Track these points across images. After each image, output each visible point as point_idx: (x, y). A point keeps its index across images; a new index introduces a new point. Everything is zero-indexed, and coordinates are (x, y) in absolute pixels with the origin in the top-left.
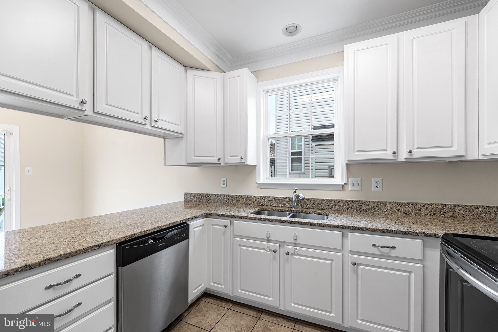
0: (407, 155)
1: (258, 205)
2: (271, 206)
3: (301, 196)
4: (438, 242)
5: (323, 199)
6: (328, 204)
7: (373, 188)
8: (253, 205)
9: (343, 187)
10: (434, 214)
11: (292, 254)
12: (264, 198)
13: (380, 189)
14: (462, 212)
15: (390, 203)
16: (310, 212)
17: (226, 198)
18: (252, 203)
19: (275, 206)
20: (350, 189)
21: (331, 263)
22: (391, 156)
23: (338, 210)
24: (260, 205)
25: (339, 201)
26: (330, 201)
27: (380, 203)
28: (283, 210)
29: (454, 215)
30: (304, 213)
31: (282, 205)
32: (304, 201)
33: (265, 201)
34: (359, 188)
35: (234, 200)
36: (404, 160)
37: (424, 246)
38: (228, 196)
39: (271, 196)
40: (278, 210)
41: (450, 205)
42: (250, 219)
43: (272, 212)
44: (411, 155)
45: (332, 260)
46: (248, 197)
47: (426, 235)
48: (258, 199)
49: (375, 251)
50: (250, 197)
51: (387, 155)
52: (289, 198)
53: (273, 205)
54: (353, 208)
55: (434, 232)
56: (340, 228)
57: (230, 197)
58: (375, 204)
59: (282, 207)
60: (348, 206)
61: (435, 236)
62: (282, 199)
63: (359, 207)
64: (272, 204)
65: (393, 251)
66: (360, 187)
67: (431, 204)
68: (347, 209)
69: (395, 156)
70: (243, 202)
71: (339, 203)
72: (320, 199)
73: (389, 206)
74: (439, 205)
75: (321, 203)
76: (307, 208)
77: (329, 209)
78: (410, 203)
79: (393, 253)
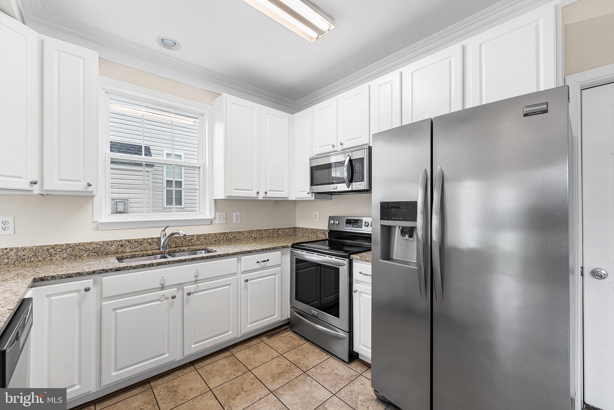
0: (264, 195)
1: (99, 255)
2: (124, 252)
3: (181, 234)
4: (289, 250)
5: (194, 235)
6: (198, 239)
7: (234, 221)
9: (211, 221)
10: (269, 236)
11: (194, 293)
12: (110, 244)
13: (239, 221)
14: (281, 232)
15: (246, 231)
16: (184, 250)
18: (86, 254)
19: (131, 252)
20: (217, 223)
21: (229, 287)
22: (255, 195)
23: (208, 243)
24: (104, 253)
25: (209, 235)
26: (200, 236)
27: (240, 232)
28: (149, 253)
29: (278, 235)
30: (178, 252)
31: (142, 248)
32: (172, 240)
33: (113, 246)
34: (224, 222)
35: (39, 254)
36: (262, 199)
37: (282, 254)
39: (124, 239)
40: (143, 255)
41: (276, 229)
42: (135, 268)
43: (132, 259)
44: (266, 195)
45: (229, 285)
46: (77, 246)
47: (283, 247)
48: (98, 246)
49: (258, 266)
50: (81, 245)
51: (253, 194)
52: (152, 238)
53: (127, 251)
54: (220, 239)
55: (284, 245)
56: (237, 254)
58: (236, 234)
59: (141, 251)
60: (217, 239)
61: (286, 247)
62: (141, 240)
63: (225, 238)
64: (126, 249)
65: (268, 262)
66: (225, 220)
67: (268, 230)
68: (216, 241)
69: (258, 195)
70: (65, 255)
71: (208, 237)
72: (190, 235)
73: (245, 234)
74: (271, 229)
75: (191, 239)
76: (175, 247)
77: (199, 244)
78: (257, 230)
79: (268, 264)
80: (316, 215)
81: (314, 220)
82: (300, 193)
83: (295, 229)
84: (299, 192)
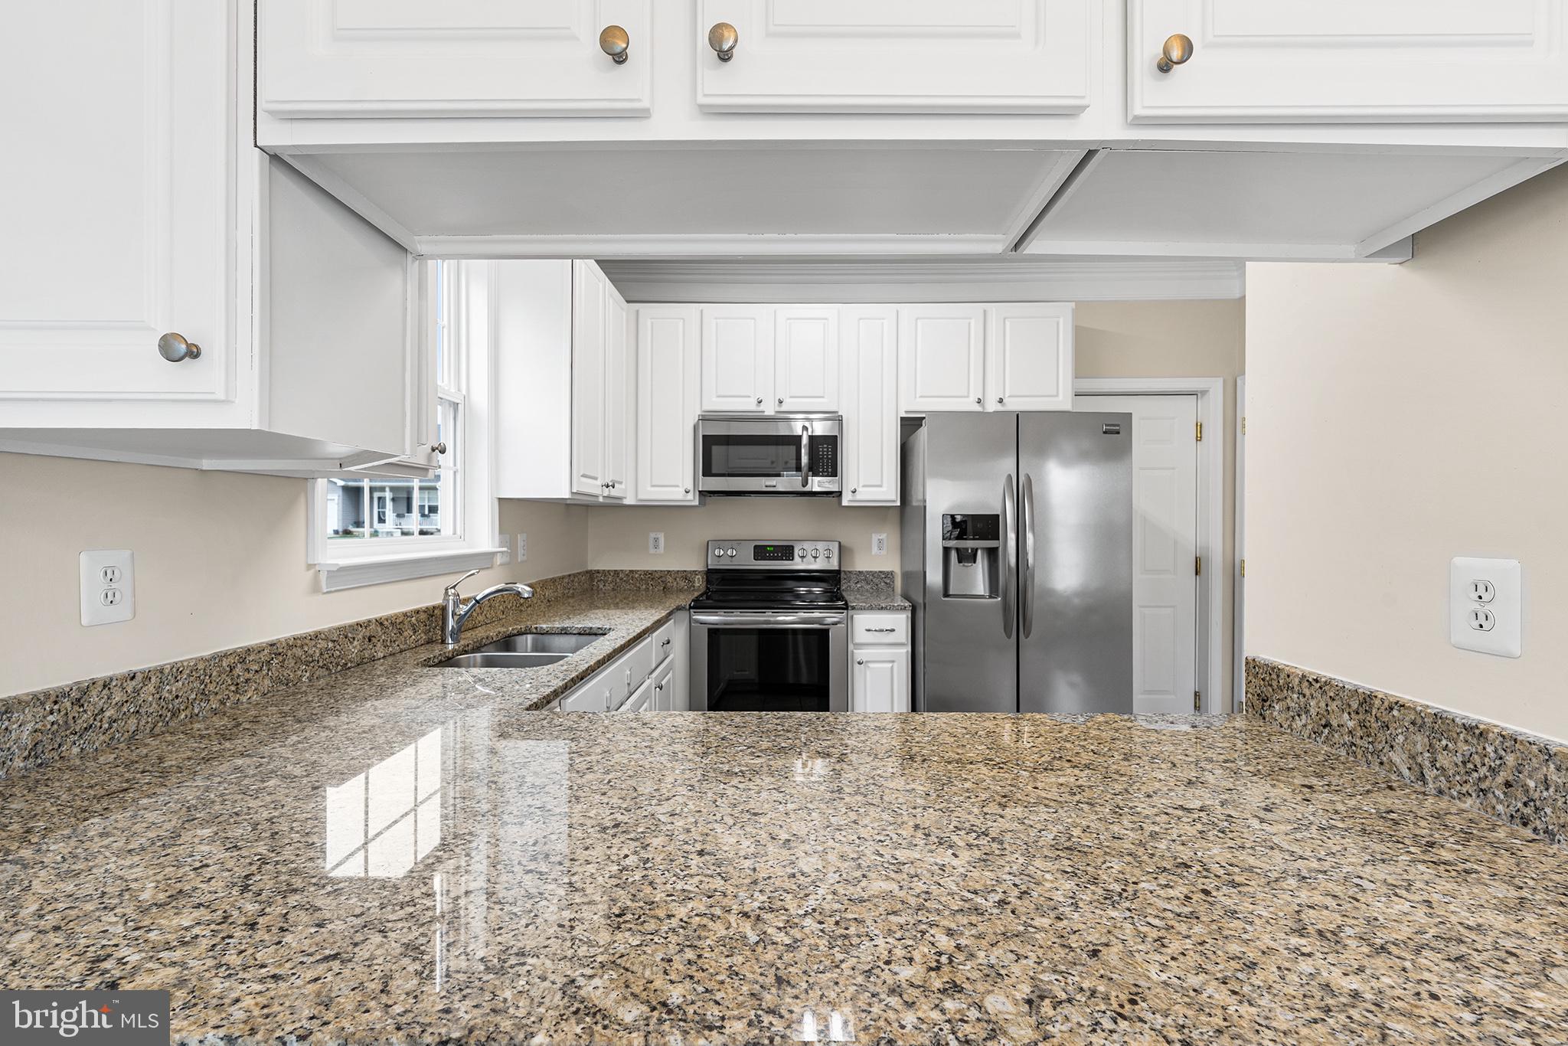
2: (373, 659)
8: (310, 681)
12: (350, 635)
17: (158, 689)
19: (385, 656)
24: (339, 668)
35: (211, 687)
38: (177, 671)
39: (374, 616)
53: (380, 654)
57: (189, 676)
62: (403, 619)
70: (267, 682)
80: (656, 540)
81: (652, 551)
82: (653, 489)
83: (591, 574)
84: (653, 486)
